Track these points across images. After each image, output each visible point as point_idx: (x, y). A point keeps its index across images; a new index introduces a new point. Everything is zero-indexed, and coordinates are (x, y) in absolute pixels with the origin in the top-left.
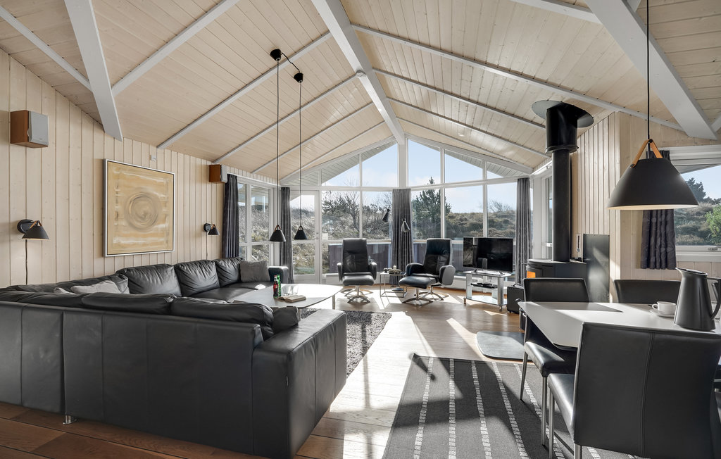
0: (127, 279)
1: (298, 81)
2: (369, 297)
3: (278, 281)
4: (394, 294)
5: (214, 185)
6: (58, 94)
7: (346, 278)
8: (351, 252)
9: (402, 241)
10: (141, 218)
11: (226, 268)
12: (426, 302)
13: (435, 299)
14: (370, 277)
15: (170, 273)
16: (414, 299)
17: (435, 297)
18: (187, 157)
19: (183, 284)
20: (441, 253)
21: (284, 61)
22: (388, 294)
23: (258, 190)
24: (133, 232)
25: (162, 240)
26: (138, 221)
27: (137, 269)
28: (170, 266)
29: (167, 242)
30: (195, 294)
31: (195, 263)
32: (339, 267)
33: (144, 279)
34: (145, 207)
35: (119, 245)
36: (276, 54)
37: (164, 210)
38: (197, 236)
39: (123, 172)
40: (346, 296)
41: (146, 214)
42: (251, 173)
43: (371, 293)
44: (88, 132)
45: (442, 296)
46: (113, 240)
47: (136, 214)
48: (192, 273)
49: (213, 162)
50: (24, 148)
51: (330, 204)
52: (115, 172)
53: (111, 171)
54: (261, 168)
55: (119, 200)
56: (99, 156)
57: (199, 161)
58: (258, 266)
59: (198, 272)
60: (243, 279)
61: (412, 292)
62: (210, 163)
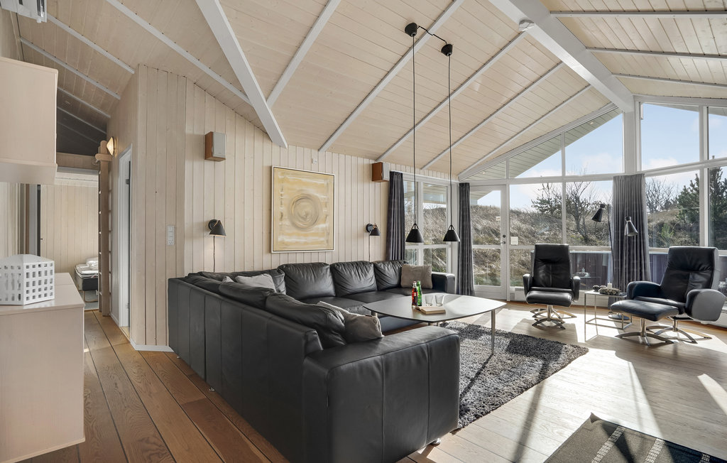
0: (284, 274)
1: (446, 55)
2: (568, 321)
3: (417, 288)
4: (612, 324)
5: (378, 184)
6: (237, 115)
7: (534, 293)
8: (545, 261)
9: (630, 248)
10: (302, 218)
11: (385, 271)
12: (660, 341)
13: (681, 340)
14: (568, 296)
15: (324, 271)
16: (638, 334)
17: (682, 336)
18: (348, 157)
19: (338, 284)
20: (696, 270)
21: (422, 36)
22: (599, 322)
23: (436, 188)
24: (296, 231)
25: (322, 239)
26: (300, 221)
27: (295, 265)
28: (326, 264)
29: (327, 241)
30: (348, 294)
31: (352, 264)
32: (525, 279)
33: (300, 275)
34: (306, 207)
35: (283, 243)
36: (411, 29)
37: (325, 210)
38: (359, 236)
39: (287, 176)
40: (534, 316)
41: (307, 215)
42: (421, 169)
43: (573, 317)
44: (259, 144)
45: (694, 336)
46: (279, 238)
47: (298, 214)
48: (346, 273)
49: (376, 160)
50: (213, 162)
51: (548, 202)
52: (280, 177)
53: (277, 175)
54: (432, 163)
55: (283, 202)
56: (267, 164)
57: (361, 161)
58: (420, 271)
59: (353, 273)
60: (403, 284)
61: (637, 324)
62: (372, 162)
